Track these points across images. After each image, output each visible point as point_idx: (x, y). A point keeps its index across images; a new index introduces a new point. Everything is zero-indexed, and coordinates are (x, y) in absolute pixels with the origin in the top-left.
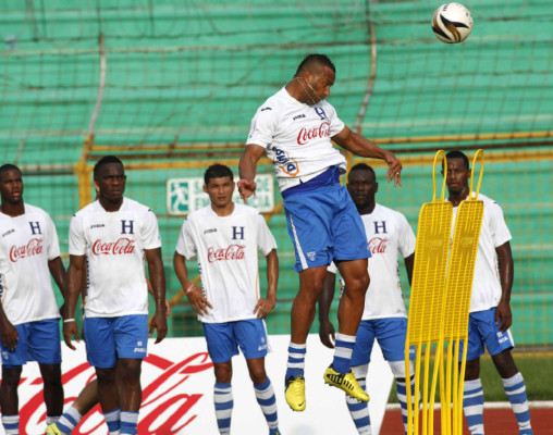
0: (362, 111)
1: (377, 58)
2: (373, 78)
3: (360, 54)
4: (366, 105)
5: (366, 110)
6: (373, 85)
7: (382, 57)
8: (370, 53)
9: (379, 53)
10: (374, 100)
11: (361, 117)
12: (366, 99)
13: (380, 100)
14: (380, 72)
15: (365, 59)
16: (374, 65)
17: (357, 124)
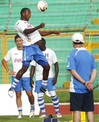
0: (7, 23)
1: (11, 8)
2: (10, 14)
3: (6, 7)
4: (8, 21)
5: (8, 22)
6: (10, 16)
7: (13, 8)
8: (9, 7)
9: (12, 6)
10: (11, 20)
11: (7, 24)
12: (9, 19)
13: (13, 19)
14: (12, 12)
15: (8, 8)
16: (10, 10)
17: (6, 26)
